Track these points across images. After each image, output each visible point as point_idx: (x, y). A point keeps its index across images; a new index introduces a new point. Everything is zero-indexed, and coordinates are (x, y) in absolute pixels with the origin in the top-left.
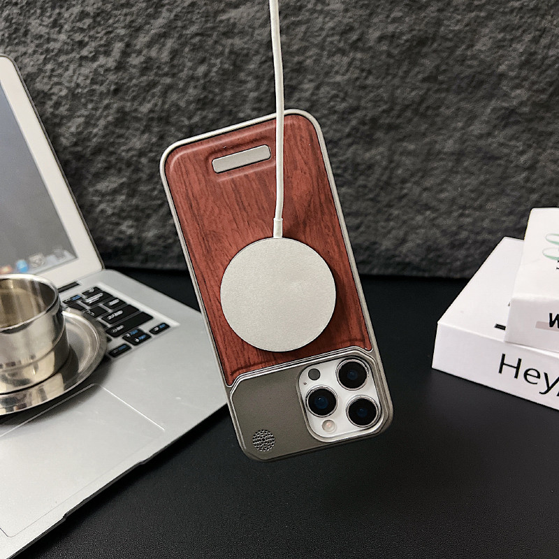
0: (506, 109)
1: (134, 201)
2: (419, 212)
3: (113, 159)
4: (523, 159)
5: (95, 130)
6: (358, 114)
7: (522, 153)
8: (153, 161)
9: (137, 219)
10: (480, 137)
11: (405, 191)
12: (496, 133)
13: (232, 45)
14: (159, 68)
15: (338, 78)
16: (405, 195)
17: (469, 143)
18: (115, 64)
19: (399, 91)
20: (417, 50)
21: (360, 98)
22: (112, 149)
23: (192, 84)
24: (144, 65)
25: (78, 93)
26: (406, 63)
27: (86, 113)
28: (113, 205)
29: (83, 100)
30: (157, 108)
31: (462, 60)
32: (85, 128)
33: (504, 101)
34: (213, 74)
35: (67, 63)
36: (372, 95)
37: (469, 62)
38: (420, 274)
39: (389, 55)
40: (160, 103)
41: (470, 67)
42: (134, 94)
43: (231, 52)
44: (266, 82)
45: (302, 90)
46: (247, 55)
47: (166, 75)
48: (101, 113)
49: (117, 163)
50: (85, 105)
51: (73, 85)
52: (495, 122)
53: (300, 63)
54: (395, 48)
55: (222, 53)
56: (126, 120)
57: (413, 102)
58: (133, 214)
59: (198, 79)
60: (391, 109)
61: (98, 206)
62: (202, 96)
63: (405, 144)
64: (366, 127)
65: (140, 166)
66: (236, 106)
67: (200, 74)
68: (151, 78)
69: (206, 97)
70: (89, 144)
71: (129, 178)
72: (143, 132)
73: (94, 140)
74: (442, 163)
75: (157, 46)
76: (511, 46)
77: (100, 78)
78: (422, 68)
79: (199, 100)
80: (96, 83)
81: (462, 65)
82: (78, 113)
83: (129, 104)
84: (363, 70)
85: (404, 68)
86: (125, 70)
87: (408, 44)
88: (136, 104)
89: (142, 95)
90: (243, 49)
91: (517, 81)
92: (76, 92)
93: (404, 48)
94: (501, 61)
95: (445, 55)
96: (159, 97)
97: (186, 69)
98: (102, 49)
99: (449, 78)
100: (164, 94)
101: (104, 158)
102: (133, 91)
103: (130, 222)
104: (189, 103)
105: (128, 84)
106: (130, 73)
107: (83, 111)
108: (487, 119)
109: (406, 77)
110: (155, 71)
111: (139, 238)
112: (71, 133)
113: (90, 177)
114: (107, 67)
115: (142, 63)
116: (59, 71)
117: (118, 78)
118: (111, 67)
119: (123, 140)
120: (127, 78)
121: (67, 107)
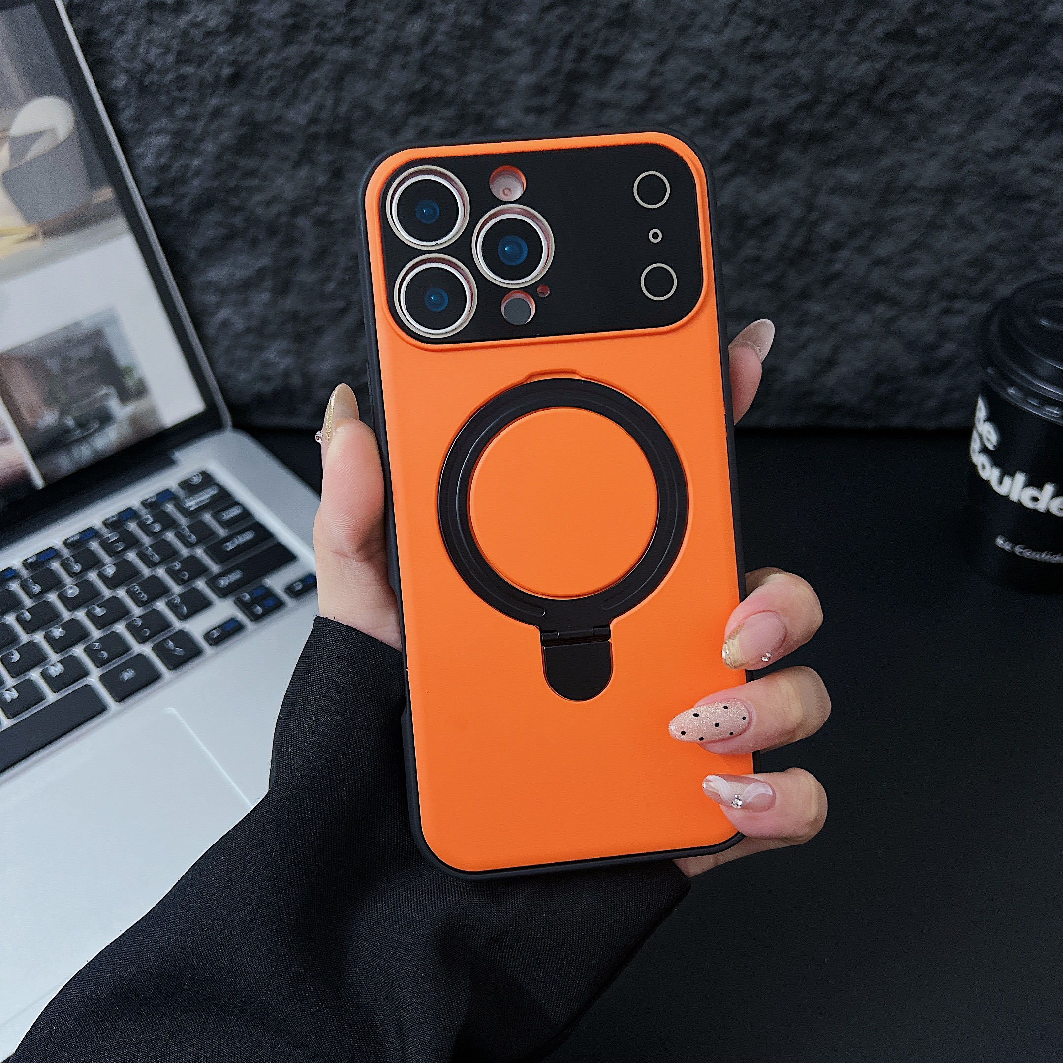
0: (1055, 97)
1: (289, 303)
2: (862, 307)
3: (237, 220)
5: (196, 163)
6: (749, 115)
8: (322, 222)
9: (299, 338)
10: (997, 154)
11: (837, 266)
12: (1029, 145)
14: (322, 25)
15: (707, 40)
16: (837, 275)
17: (970, 167)
18: (225, 20)
19: (832, 64)
21: (753, 80)
22: (235, 202)
23: (397, 59)
24: (290, 21)
25: (152, 83)
27: (172, 126)
28: (245, 310)
29: (163, 98)
30: (325, 115)
32: (173, 158)
33: (1050, 80)
34: (439, 38)
35: (120, 18)
36: (777, 73)
38: (859, 423)
40: (329, 103)
41: (988, 8)
42: (273, 83)
44: (553, 51)
45: (629, 65)
47: (338, 41)
48: (207, 125)
49: (247, 228)
50: (169, 110)
51: (137, 65)
52: (1030, 123)
53: (624, 8)
56: (260, 139)
57: (862, 86)
58: (289, 327)
59: (408, 50)
60: (816, 101)
61: (214, 314)
62: (419, 86)
63: (840, 171)
64: (762, 142)
65: (296, 234)
66: (491, 104)
67: (414, 39)
68: (308, 48)
69: (426, 88)
70: (183, 190)
71: (275, 258)
72: (298, 164)
73: (196, 182)
74: (912, 209)
77: (198, 51)
78: (886, 12)
79: (413, 95)
80: (189, 61)
82: (156, 126)
83: (264, 106)
84: (759, 21)
86: (250, 32)
88: (278, 104)
89: (291, 87)
92: (146, 82)
96: (327, 89)
97: (380, 27)
99: (941, 31)
100: (338, 82)
101: (219, 217)
102: (270, 78)
103: (281, 344)
104: (391, 100)
105: (259, 63)
106: (259, 38)
107: (165, 121)
108: (1011, 117)
109: (850, 32)
110: (314, 32)
111: (305, 375)
112: (145, 168)
113: (192, 255)
114: (209, 27)
115: (286, 16)
116: (105, 34)
117: (237, 51)
118: (218, 25)
119: (255, 182)
120: (255, 49)
121: (130, 112)
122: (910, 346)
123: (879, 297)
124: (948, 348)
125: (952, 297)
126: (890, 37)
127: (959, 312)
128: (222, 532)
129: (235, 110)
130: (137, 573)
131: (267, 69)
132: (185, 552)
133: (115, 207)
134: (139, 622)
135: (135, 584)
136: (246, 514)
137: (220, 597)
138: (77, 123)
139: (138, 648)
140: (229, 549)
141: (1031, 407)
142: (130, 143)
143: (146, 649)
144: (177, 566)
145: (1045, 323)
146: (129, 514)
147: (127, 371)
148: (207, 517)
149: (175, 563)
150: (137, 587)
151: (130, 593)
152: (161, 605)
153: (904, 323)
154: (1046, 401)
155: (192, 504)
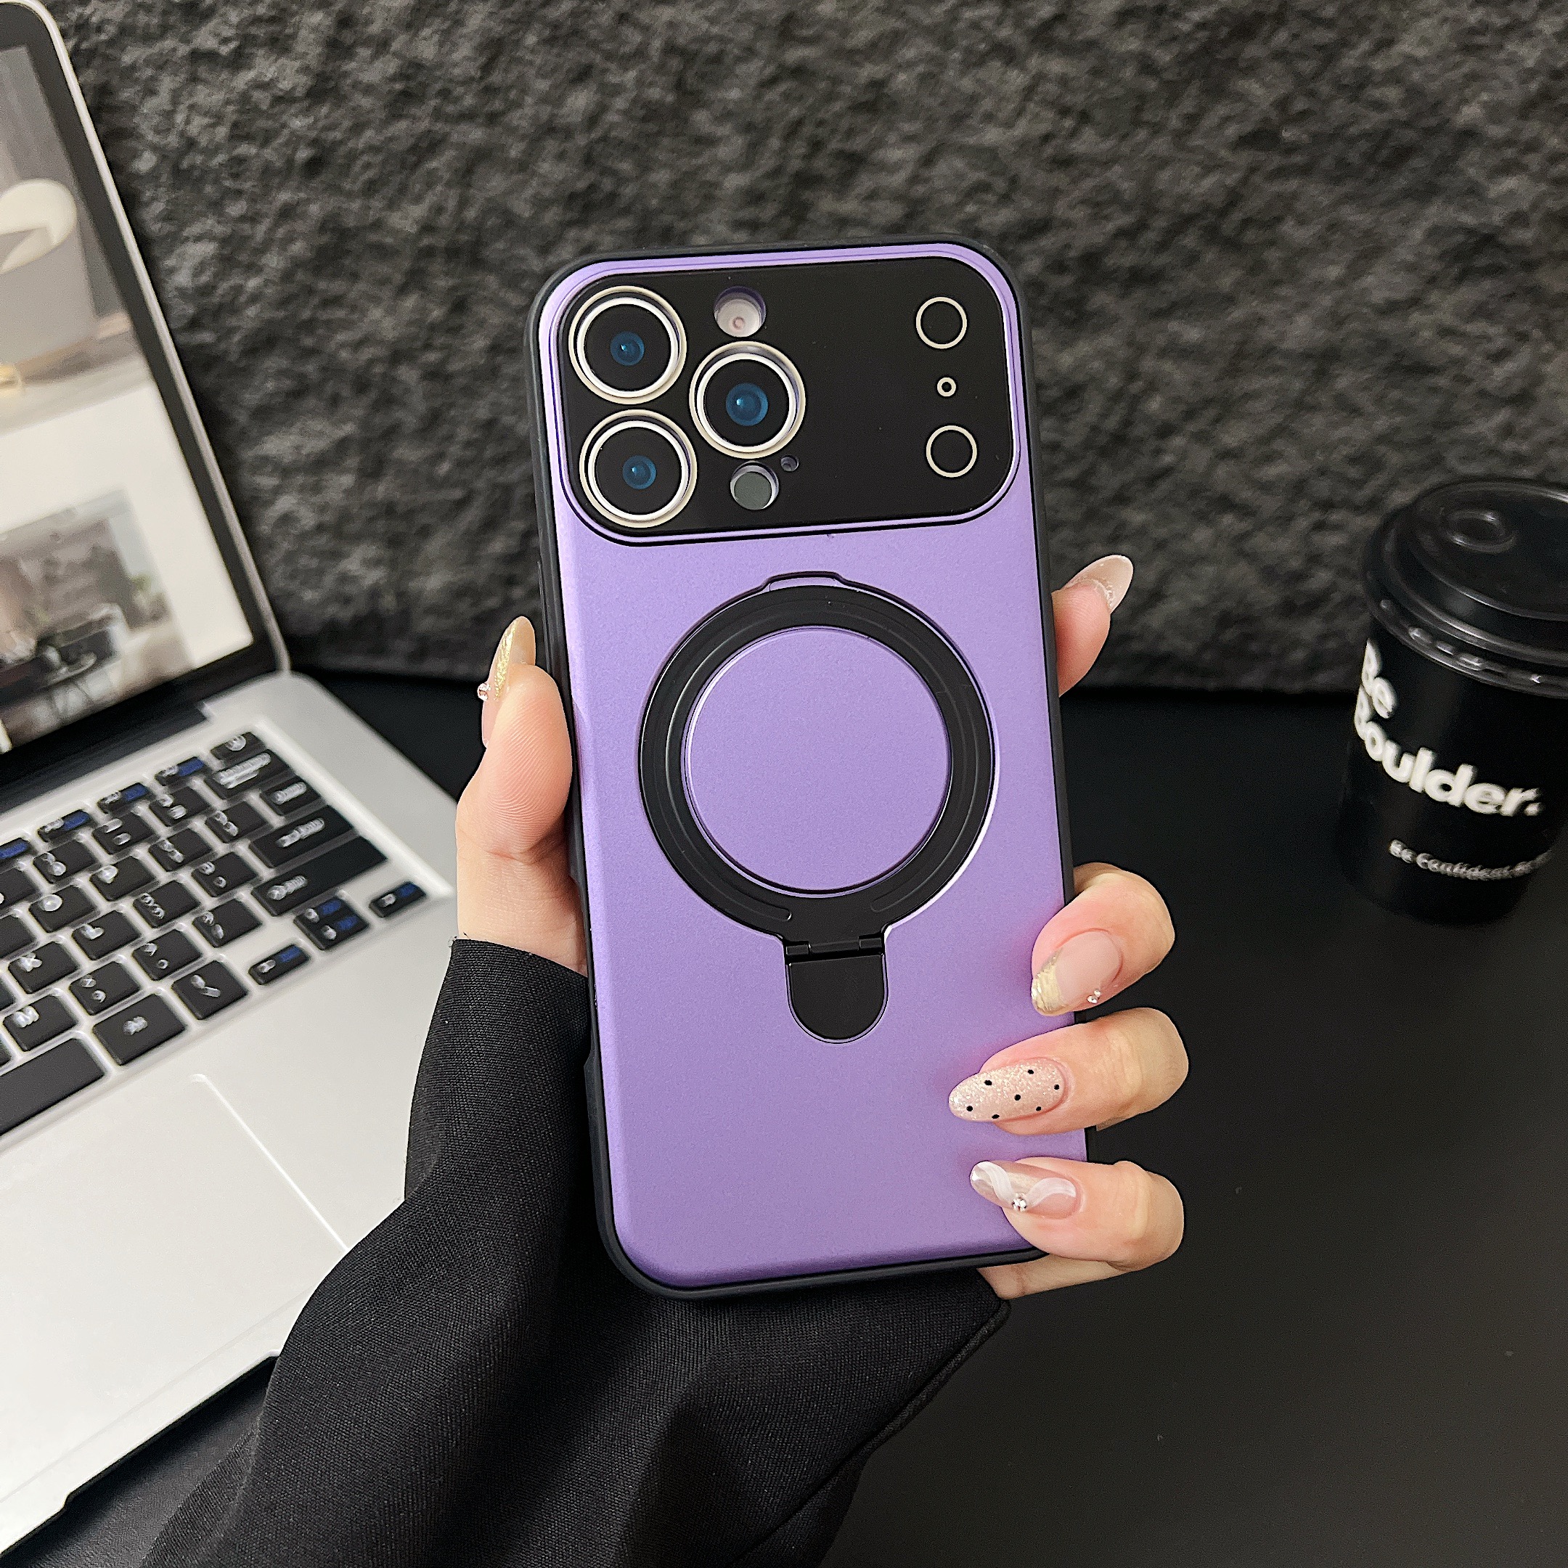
0: (1470, 231)
1: (381, 490)
2: (1202, 517)
3: (311, 368)
4: (1501, 372)
5: (253, 283)
6: (1048, 242)
7: (1499, 357)
8: (434, 375)
9: (394, 542)
10: (1391, 308)
11: (1168, 459)
12: (1434, 297)
13: (671, 25)
14: (445, 94)
15: (992, 135)
16: (1167, 472)
17: (1354, 325)
18: (304, 81)
19: (1165, 176)
20: (1226, 53)
21: (1055, 193)
22: (308, 342)
23: (551, 145)
24: (398, 86)
25: (193, 167)
26: (1193, 90)
27: (220, 230)
28: (317, 499)
29: (209, 189)
30: (444, 220)
31: (1358, 85)
32: (220, 276)
33: (1465, 208)
34: (612, 117)
35: (149, 72)
36: (1088, 184)
37: (1377, 93)
38: (1195, 682)
39: (1147, 67)
40: (451, 204)
41: (1379, 106)
42: (370, 174)
43: (670, 49)
44: (775, 143)
45: (883, 167)
46: (717, 59)
47: (467, 116)
48: (272, 230)
49: (324, 381)
50: (217, 206)
51: (173, 140)
52: (1435, 267)
53: (877, 85)
54: (1163, 44)
55: (640, 54)
56: (348, 252)
57: (1207, 207)
58: (380, 526)
59: (568, 133)
60: (1142, 226)
61: (270, 503)
62: (581, 185)
63: (1174, 326)
64: (1066, 280)
65: (396, 391)
66: (684, 215)
67: (577, 119)
68: (424, 125)
69: (592, 188)
70: (232, 322)
71: (365, 424)
72: (402, 290)
73: (252, 311)
74: (1274, 381)
75: (438, 24)
76: (1501, 47)
77: (262, 123)
78: (1239, 107)
79: (573, 197)
80: (248, 138)
81: (1354, 99)
82: (195, 229)
83: (356, 205)
84: (1064, 112)
85: (1187, 105)
86: (339, 98)
87: (1202, 35)
88: (377, 203)
89: (397, 179)
90: (706, 39)
91: (1509, 153)
92: (185, 164)
93: (1191, 47)
94: (1468, 92)
95: (1306, 67)
96: (449, 185)
97: (529, 100)
98: (260, 32)
99: (1315, 136)
100: (466, 174)
101: (284, 363)
102: (368, 166)
103: (368, 550)
104: (541, 204)
105: (351, 144)
106: (354, 109)
107: (210, 222)
108: (1410, 258)
109: (1189, 132)
110: (433, 103)
111: (400, 595)
112: (177, 289)
113: (242, 418)
114: (281, 90)
115: (393, 79)
116: (126, 94)
117: (320, 124)
118: (294, 89)
119: (340, 313)
120: (347, 124)
121: (158, 207)
122: (1269, 574)
123: (1226, 503)
124: (1321, 578)
125: (1328, 505)
126: (1244, 142)
127: (1337, 527)
128: (276, 821)
129: (314, 209)
130: (149, 878)
131: (363, 152)
132: (221, 849)
133: (132, 345)
134: (153, 949)
135: (146, 894)
136: (312, 795)
137: (273, 915)
138: (80, 222)
139: (149, 986)
140: (286, 845)
141: (1442, 656)
142: (156, 251)
143: (164, 989)
144: (209, 868)
145: (1459, 540)
146: (137, 792)
147: (140, 584)
148: (254, 798)
149: (205, 865)
150: (149, 898)
151: (140, 907)
152: (184, 925)
153: (1260, 541)
154: (1463, 647)
155: (231, 778)
